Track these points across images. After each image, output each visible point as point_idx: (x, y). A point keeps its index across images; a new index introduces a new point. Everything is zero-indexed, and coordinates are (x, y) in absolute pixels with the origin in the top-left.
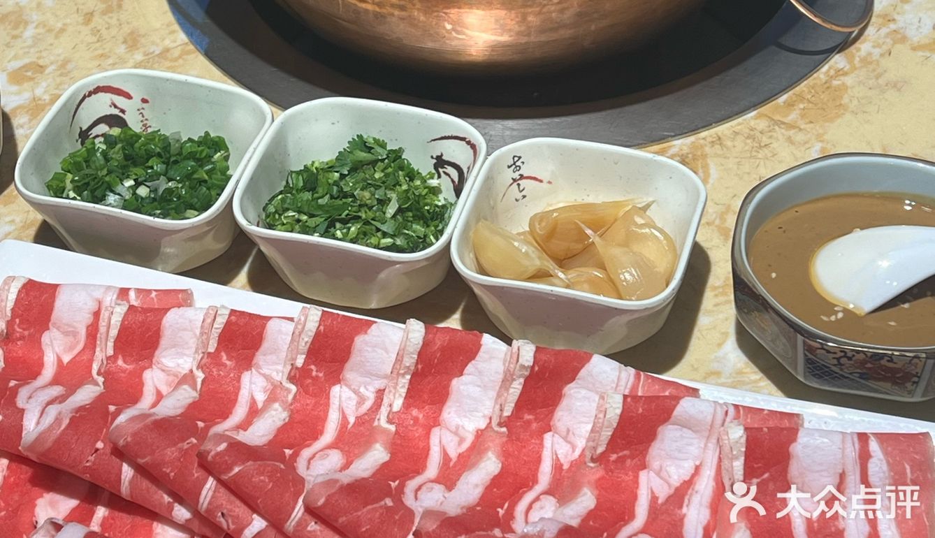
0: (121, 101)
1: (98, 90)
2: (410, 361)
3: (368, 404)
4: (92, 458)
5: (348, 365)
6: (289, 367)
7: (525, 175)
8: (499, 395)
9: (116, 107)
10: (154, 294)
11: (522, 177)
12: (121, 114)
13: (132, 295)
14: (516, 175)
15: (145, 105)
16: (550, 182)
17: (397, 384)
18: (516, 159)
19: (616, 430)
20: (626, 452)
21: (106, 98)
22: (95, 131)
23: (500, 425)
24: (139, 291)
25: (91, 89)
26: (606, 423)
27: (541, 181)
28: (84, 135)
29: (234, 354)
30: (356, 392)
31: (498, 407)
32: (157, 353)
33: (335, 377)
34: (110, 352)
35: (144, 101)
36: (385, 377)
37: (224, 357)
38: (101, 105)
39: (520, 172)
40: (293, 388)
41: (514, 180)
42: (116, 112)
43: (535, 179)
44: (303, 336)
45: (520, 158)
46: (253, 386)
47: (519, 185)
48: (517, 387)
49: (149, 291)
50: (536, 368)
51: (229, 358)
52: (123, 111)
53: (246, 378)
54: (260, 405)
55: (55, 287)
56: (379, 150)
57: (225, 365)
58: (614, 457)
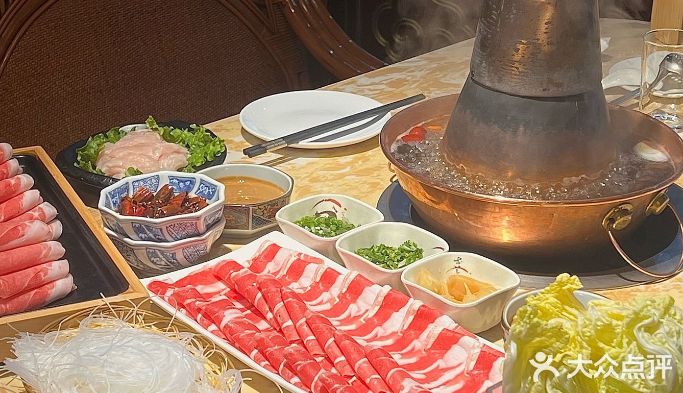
0: (337, 207)
1: (329, 200)
2: (381, 299)
3: (361, 313)
4: (250, 287)
5: (360, 297)
6: (339, 292)
7: (461, 267)
8: (404, 320)
9: (334, 209)
10: (309, 257)
11: (459, 267)
12: (335, 213)
13: (302, 256)
14: (457, 266)
15: (345, 211)
16: (470, 274)
17: (374, 308)
18: (459, 259)
19: (436, 340)
20: (438, 351)
21: (332, 204)
22: (322, 215)
23: (401, 332)
24: (305, 255)
25: (327, 199)
26: (433, 336)
27: (467, 272)
28: (317, 215)
29: (324, 285)
30: (359, 308)
31: (402, 325)
32: (301, 278)
33: (354, 301)
34: (285, 273)
35: (345, 209)
36: (371, 305)
37: (320, 285)
38: (329, 206)
39: (460, 265)
40: (338, 300)
41: (456, 267)
42: (334, 211)
43: (464, 270)
44: (348, 280)
45: (461, 259)
46: (325, 296)
47: (457, 270)
48: (411, 318)
49: (308, 256)
50: (419, 312)
51: (322, 285)
52: (337, 212)
53: (325, 293)
54: (324, 302)
55: (280, 248)
56: (414, 247)
57: (320, 288)
58: (432, 351)
